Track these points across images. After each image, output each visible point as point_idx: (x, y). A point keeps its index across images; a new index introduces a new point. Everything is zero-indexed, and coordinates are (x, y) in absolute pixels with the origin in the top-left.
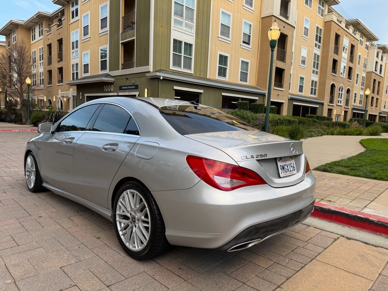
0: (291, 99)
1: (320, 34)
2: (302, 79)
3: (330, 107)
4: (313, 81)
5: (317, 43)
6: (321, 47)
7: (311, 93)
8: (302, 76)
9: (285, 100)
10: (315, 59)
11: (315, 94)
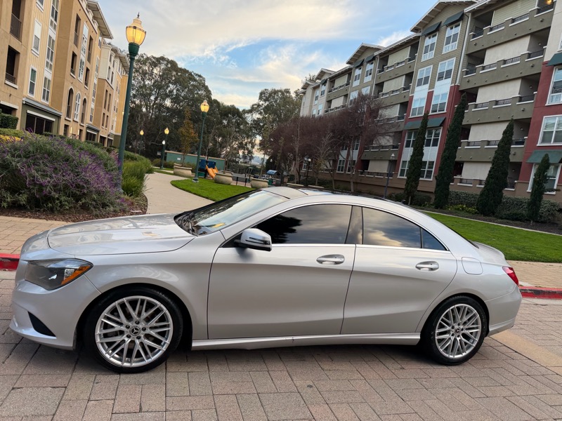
0: (27, 105)
1: (57, 7)
2: (33, 72)
3: (67, 123)
4: (46, 79)
5: (53, 20)
6: (57, 28)
7: (44, 98)
8: (35, 69)
9: (19, 106)
10: (49, 45)
11: (47, 99)
